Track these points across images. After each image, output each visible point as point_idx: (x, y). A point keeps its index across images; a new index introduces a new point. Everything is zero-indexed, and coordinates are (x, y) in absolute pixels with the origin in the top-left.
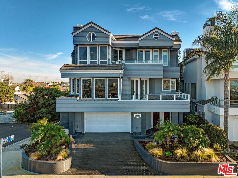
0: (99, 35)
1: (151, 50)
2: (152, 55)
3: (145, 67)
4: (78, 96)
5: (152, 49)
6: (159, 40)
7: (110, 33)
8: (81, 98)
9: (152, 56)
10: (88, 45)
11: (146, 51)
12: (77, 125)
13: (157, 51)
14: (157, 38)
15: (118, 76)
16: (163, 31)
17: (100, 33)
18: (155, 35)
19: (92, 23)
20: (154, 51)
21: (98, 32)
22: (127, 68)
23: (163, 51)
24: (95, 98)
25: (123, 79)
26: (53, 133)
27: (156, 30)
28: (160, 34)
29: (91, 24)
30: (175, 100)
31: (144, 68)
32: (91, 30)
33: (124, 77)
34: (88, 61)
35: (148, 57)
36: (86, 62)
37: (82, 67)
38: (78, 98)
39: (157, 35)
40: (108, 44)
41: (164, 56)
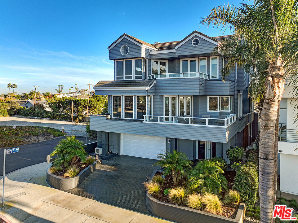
0: (132, 47)
1: (196, 59)
2: (198, 65)
3: (178, 83)
4: (109, 115)
5: (198, 57)
6: (200, 46)
7: (141, 44)
8: (112, 117)
9: (198, 67)
10: (124, 59)
11: (191, 61)
12: (113, 146)
13: (204, 59)
14: (197, 44)
15: (144, 93)
16: (203, 35)
17: (132, 45)
18: (194, 41)
19: (124, 34)
20: (201, 59)
21: (131, 44)
22: (158, 83)
23: (212, 59)
24: (124, 118)
25: (155, 96)
26: (69, 151)
27: (196, 34)
28: (201, 38)
29: (125, 37)
30: (207, 125)
31: (176, 83)
32: (124, 42)
33: (156, 95)
34: (124, 76)
35: (193, 69)
36: (122, 78)
37: (113, 84)
38: (109, 117)
39: (197, 40)
40: (140, 56)
41: (213, 65)
